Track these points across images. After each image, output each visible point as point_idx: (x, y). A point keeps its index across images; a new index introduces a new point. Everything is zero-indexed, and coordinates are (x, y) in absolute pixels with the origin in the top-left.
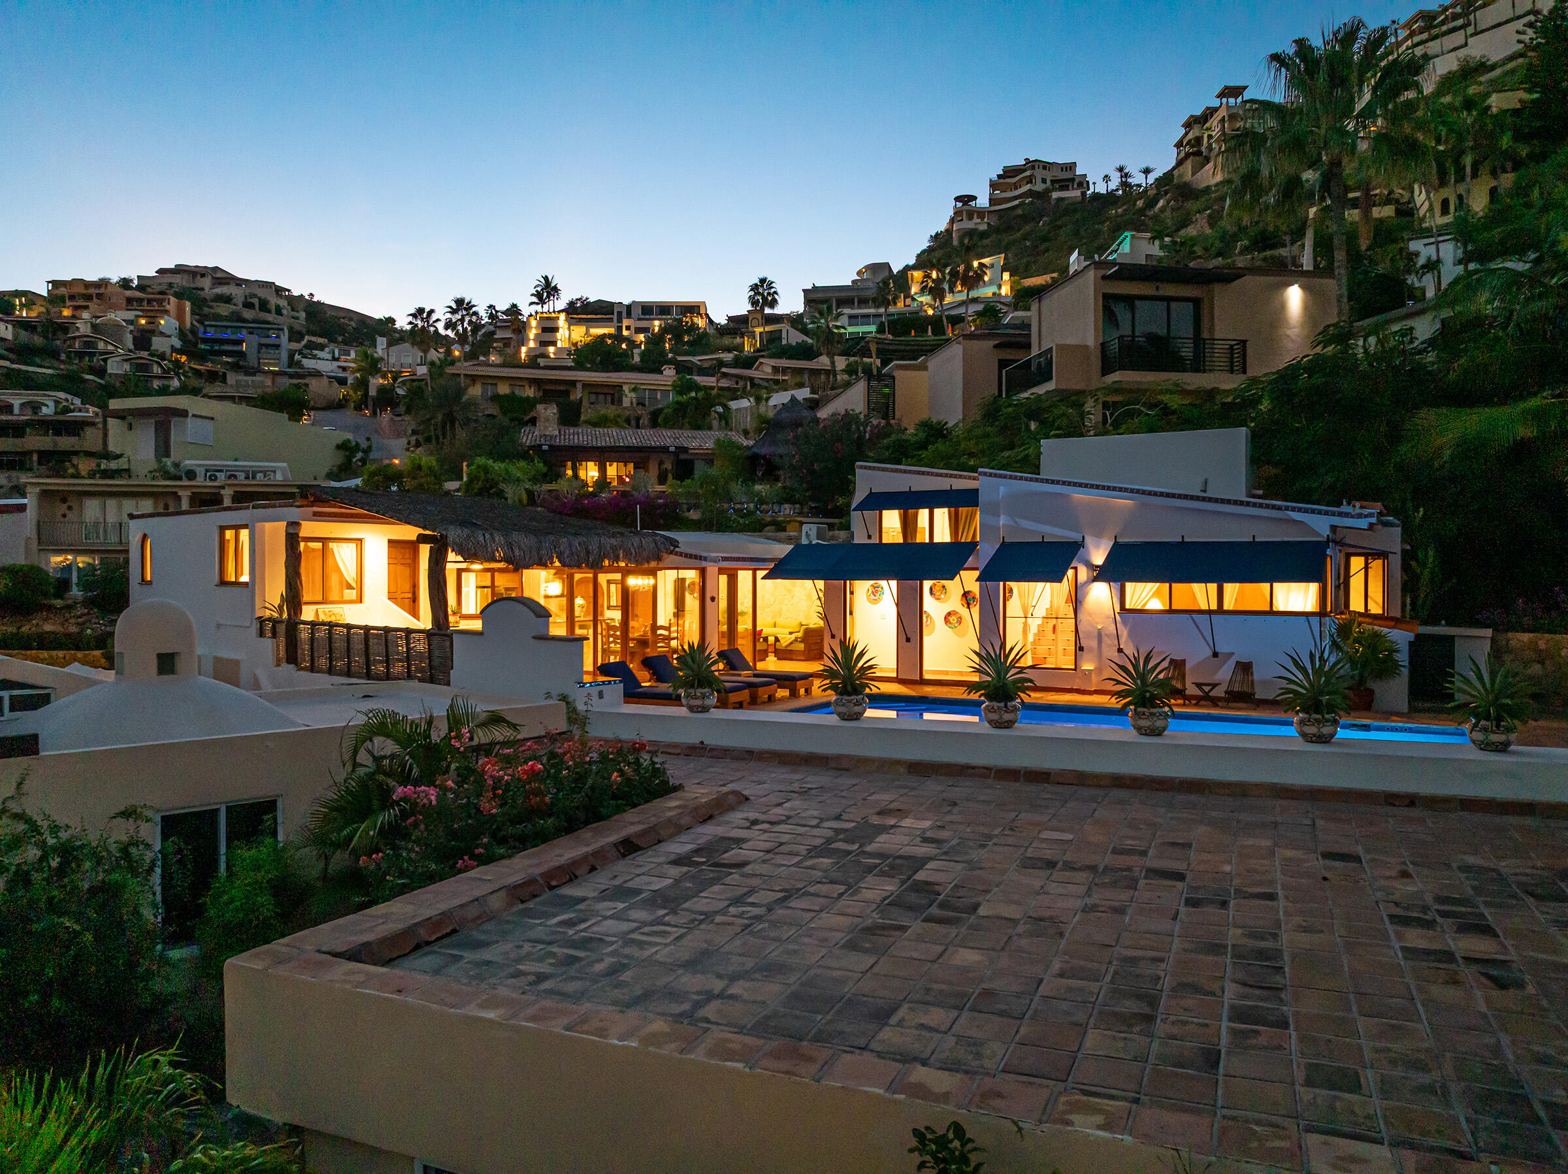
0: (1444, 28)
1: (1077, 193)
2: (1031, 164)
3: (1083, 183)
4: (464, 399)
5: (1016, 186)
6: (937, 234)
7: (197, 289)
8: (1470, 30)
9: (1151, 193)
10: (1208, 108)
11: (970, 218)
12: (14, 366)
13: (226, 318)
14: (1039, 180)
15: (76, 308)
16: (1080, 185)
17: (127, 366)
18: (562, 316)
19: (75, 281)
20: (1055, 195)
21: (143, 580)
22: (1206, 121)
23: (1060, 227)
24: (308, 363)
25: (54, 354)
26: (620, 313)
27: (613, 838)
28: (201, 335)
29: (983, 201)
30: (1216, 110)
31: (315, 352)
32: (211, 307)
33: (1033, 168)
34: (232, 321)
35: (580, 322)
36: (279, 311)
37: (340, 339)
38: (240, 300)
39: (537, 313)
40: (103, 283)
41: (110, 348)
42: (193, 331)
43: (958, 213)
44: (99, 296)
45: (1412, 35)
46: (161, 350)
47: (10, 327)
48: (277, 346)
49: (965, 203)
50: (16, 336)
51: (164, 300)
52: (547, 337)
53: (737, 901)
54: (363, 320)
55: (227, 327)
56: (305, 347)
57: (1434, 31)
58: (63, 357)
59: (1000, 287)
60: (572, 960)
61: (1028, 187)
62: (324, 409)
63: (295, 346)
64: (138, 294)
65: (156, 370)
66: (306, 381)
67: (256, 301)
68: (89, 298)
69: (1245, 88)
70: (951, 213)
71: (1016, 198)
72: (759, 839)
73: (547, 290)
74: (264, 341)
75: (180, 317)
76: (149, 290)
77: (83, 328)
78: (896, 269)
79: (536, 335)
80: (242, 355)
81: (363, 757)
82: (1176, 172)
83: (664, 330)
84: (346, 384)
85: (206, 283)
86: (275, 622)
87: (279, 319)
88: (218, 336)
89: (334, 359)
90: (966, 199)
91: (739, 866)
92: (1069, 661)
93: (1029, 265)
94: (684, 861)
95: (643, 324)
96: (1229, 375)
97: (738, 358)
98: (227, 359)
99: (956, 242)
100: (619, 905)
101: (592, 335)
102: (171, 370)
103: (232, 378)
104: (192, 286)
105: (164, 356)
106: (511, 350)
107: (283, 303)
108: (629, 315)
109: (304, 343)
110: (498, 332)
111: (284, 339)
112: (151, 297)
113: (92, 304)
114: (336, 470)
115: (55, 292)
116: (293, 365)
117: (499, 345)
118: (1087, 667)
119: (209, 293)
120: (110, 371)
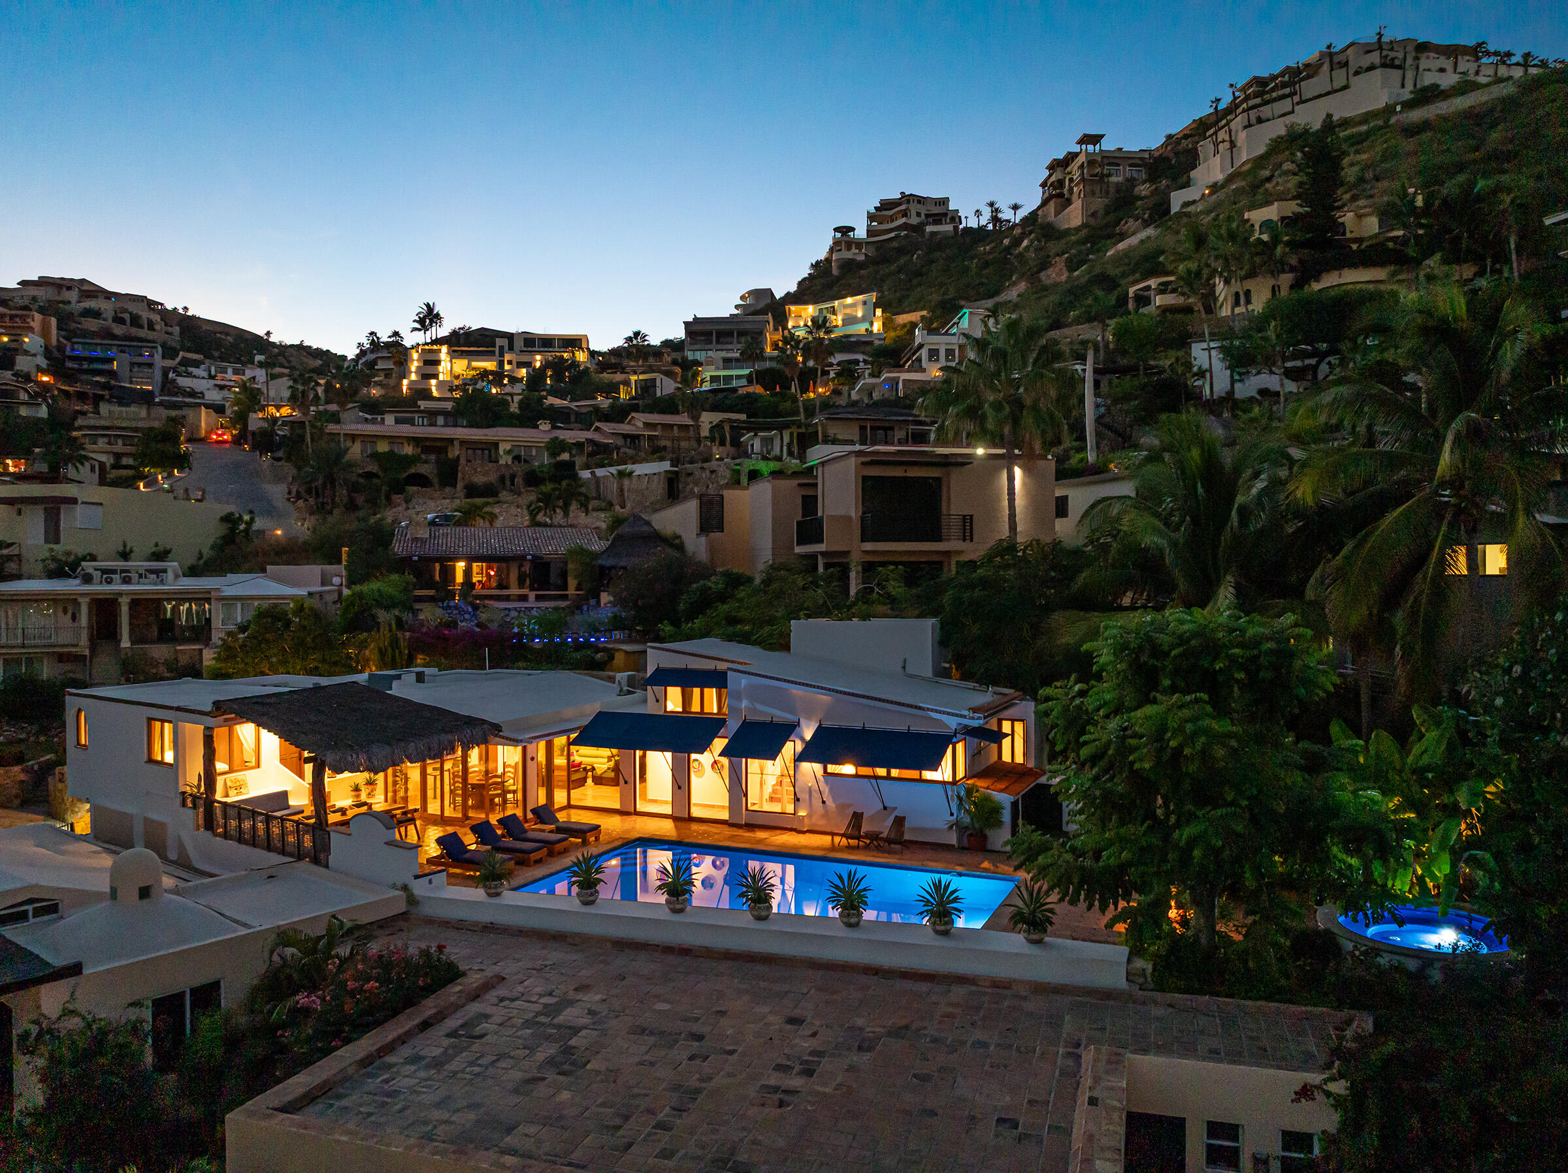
0: (1274, 95)
1: (949, 228)
2: (907, 198)
3: (955, 218)
4: (344, 460)
5: (892, 219)
6: (817, 262)
7: (63, 303)
8: (1296, 99)
9: (1017, 231)
10: (1069, 153)
11: (849, 249)
13: (94, 334)
14: (914, 213)
16: (953, 219)
18: (444, 349)
20: (929, 229)
21: (78, 743)
22: (1067, 166)
23: (932, 262)
24: (183, 382)
26: (501, 348)
27: (416, 1022)
28: (68, 352)
29: (861, 233)
30: (1076, 155)
31: (190, 369)
32: (79, 323)
33: (908, 202)
34: (103, 338)
35: (462, 354)
36: (151, 326)
37: (216, 354)
38: (110, 315)
39: (416, 343)
42: (60, 348)
43: (836, 243)
45: (1247, 98)
46: (25, 369)
48: (150, 365)
49: (844, 234)
51: (26, 316)
52: (429, 370)
53: (472, 1064)
54: (241, 334)
55: (97, 344)
56: (180, 364)
57: (1267, 97)
59: (872, 324)
60: (384, 1104)
61: (904, 220)
63: (169, 363)
65: (23, 396)
66: (183, 413)
67: (127, 316)
69: (1102, 136)
70: (831, 243)
71: (891, 230)
72: (499, 1014)
73: (430, 317)
74: (140, 360)
75: (45, 333)
76: (11, 303)
78: (777, 296)
79: (418, 367)
80: (112, 374)
81: (276, 958)
82: (1040, 212)
83: (546, 365)
84: (224, 413)
85: (73, 296)
86: (195, 798)
87: (152, 336)
88: (86, 354)
89: (212, 377)
90: (845, 230)
91: (481, 1037)
92: (790, 808)
93: (900, 301)
94: (453, 1034)
95: (525, 358)
96: (961, 542)
97: (612, 406)
98: (98, 379)
99: (835, 271)
100: (413, 1068)
101: (475, 369)
102: (37, 395)
103: (104, 408)
104: (57, 298)
105: (27, 378)
106: (392, 382)
107: (156, 318)
108: (511, 348)
109: (178, 359)
110: (379, 362)
111: (158, 357)
112: (13, 312)
114: (220, 542)
116: (167, 384)
117: (380, 378)
118: (802, 813)
119: (77, 307)
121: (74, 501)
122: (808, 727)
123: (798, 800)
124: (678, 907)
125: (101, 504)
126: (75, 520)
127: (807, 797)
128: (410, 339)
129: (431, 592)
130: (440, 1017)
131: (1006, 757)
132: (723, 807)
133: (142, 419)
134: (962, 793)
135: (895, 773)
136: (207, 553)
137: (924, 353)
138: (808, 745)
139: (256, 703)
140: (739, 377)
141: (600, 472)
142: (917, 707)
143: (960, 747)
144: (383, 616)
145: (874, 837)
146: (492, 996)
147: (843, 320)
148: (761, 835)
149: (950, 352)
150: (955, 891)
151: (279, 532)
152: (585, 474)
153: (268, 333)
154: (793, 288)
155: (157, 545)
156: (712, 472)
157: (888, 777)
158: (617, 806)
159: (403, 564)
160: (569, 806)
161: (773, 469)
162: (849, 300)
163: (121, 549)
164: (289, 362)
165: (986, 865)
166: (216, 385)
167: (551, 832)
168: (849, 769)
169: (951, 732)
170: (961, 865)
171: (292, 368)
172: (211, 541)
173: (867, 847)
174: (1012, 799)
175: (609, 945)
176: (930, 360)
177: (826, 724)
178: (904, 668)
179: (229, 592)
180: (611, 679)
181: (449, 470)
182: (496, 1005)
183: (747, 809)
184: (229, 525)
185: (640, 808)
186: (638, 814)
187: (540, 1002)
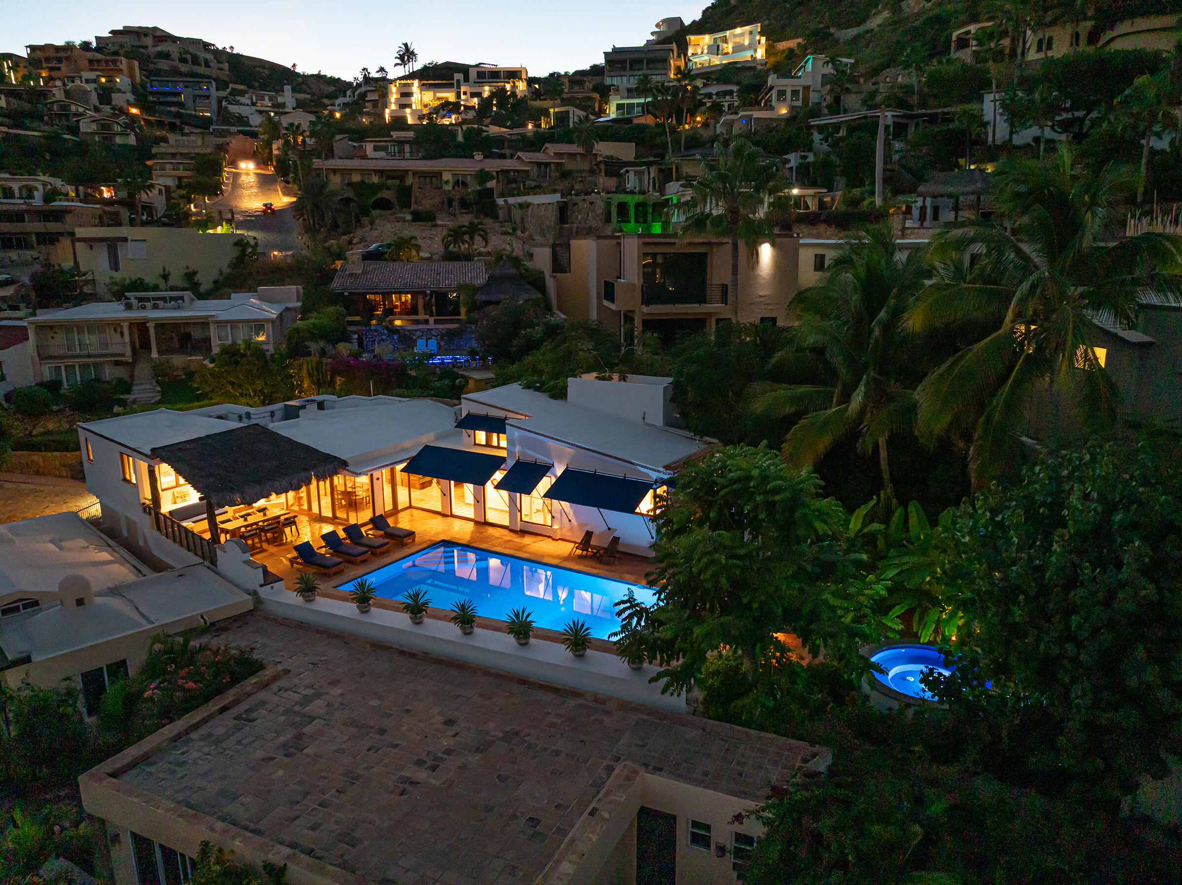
4: (327, 191)
7: (143, 47)
12: (11, 131)
13: (166, 73)
17: (94, 126)
18: (416, 83)
19: (47, 46)
24: (233, 109)
25: (37, 117)
26: (458, 81)
27: (218, 707)
31: (238, 98)
32: (155, 63)
34: (173, 76)
35: (430, 86)
36: (207, 65)
37: (256, 84)
38: (175, 55)
39: (396, 77)
40: (69, 47)
41: (81, 110)
42: (143, 86)
44: (67, 59)
46: (120, 104)
47: (3, 97)
48: (208, 96)
50: (8, 104)
51: (117, 60)
52: (405, 101)
53: (239, 742)
54: (274, 67)
55: (168, 81)
56: (231, 94)
58: (46, 118)
59: (756, 51)
60: (174, 772)
63: (222, 94)
64: (98, 56)
65: (118, 127)
66: (227, 140)
67: (189, 57)
68: (59, 60)
72: (273, 702)
73: (407, 55)
74: (198, 92)
75: (131, 75)
76: (106, 50)
77: (58, 92)
79: (397, 99)
80: (181, 105)
83: (493, 95)
84: (258, 138)
85: (149, 41)
86: (149, 508)
87: (208, 72)
88: (162, 89)
89: (254, 104)
91: (254, 720)
92: (548, 523)
93: (783, 28)
94: (238, 718)
95: (477, 88)
96: (719, 305)
97: (535, 134)
98: (172, 109)
100: (203, 743)
101: (439, 99)
102: (127, 126)
104: (138, 44)
105: (121, 111)
106: (378, 111)
107: (210, 57)
108: (466, 80)
109: (228, 90)
110: (369, 94)
111: (213, 89)
112: (108, 58)
113: (63, 66)
114: (234, 261)
115: (34, 55)
116: (221, 111)
117: (368, 108)
118: (556, 527)
119: (152, 50)
120: (82, 129)
121: (125, 240)
122: (559, 468)
123: (553, 518)
124: (417, 621)
125: (144, 240)
126: (127, 252)
127: (559, 516)
129: (358, 318)
130: (237, 702)
132: (505, 517)
133: (198, 147)
136: (226, 270)
137: (774, 93)
139: (179, 449)
141: (511, 200)
142: (629, 463)
144: (313, 347)
145: (597, 549)
146: (275, 687)
147: (733, 48)
149: (795, 93)
152: (500, 202)
153: (294, 65)
154: (698, 16)
155: (187, 268)
156: (592, 203)
158: (440, 510)
159: (337, 298)
160: (410, 507)
161: (637, 201)
162: (738, 30)
163: (162, 272)
164: (310, 88)
166: (257, 111)
167: (380, 536)
169: (653, 481)
171: (313, 94)
172: (228, 261)
173: (592, 557)
175: (368, 646)
176: (778, 100)
177: (570, 468)
178: (644, 417)
179: (223, 316)
181: (405, 196)
182: (275, 694)
183: (521, 520)
184: (240, 248)
185: (455, 511)
186: (452, 516)
187: (303, 693)
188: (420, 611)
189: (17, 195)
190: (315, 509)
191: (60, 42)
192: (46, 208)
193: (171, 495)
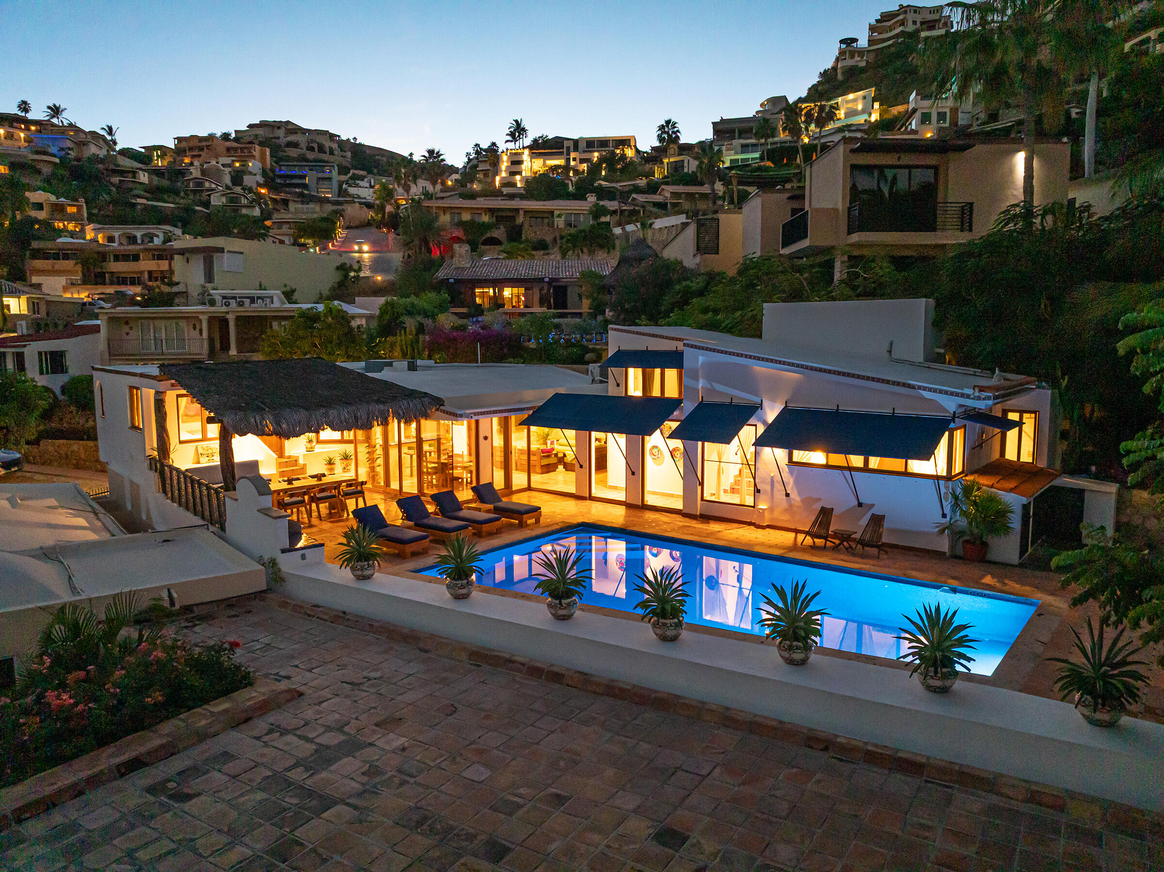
1: (941, 32)
2: (904, 9)
3: (947, 24)
4: (437, 225)
5: (891, 29)
6: (825, 71)
7: (275, 138)
11: (852, 57)
12: (150, 203)
13: (294, 159)
14: (910, 23)
15: (193, 157)
16: (945, 24)
17: (224, 199)
18: (527, 151)
19: (193, 137)
20: (923, 34)
21: (103, 414)
24: (352, 190)
25: (177, 193)
26: (568, 148)
28: (277, 172)
29: (863, 42)
31: (358, 182)
32: (284, 151)
33: (905, 12)
34: (299, 161)
35: (540, 155)
36: (332, 152)
37: (375, 171)
38: (303, 145)
39: (507, 149)
40: (211, 137)
41: (213, 186)
42: (272, 170)
43: (842, 53)
44: (208, 147)
46: (249, 185)
47: (146, 174)
48: (330, 179)
49: (848, 45)
50: (150, 180)
51: (251, 148)
52: (515, 168)
54: (392, 155)
55: (295, 166)
56: (351, 178)
58: (182, 194)
59: (870, 115)
61: (901, 28)
62: (357, 227)
63: (343, 178)
64: (235, 145)
65: (244, 201)
66: (344, 207)
67: (315, 146)
68: (201, 149)
70: (837, 53)
71: (890, 38)
73: (518, 130)
74: (321, 175)
75: (262, 159)
76: (242, 140)
77: (195, 173)
78: (791, 101)
79: (507, 167)
80: (305, 186)
83: (601, 160)
84: (373, 208)
85: (281, 133)
86: (156, 461)
87: (332, 158)
88: (289, 173)
89: (371, 187)
90: (849, 42)
91: (189, 797)
92: (750, 501)
94: (156, 788)
95: (586, 156)
96: (958, 233)
97: (648, 184)
98: (297, 190)
99: (840, 77)
101: (548, 165)
102: (254, 200)
103: (292, 206)
104: (271, 136)
105: (250, 190)
106: (489, 180)
107: (335, 146)
108: (576, 149)
109: (350, 174)
110: (481, 165)
111: (335, 173)
112: (243, 146)
113: (203, 154)
114: (336, 285)
115: (179, 146)
116: (342, 192)
117: (480, 176)
118: (762, 506)
119: (283, 141)
120: (212, 203)
121: (221, 250)
122: (772, 409)
123: (759, 491)
124: (562, 612)
125: (242, 253)
126: (223, 264)
127: (768, 488)
128: (502, 146)
129: (465, 310)
130: (168, 751)
131: (1011, 454)
132: (678, 496)
133: (314, 212)
134: (959, 491)
135: (874, 462)
137: (917, 118)
138: (770, 428)
140: (753, 159)
141: (629, 228)
142: (904, 385)
143: (959, 435)
144: (409, 322)
145: (844, 537)
147: (846, 114)
148: (715, 527)
149: (941, 116)
150: (963, 627)
151: (379, 278)
152: (618, 231)
153: (411, 155)
154: (804, 93)
155: (286, 285)
157: (866, 469)
158: (572, 490)
159: (441, 285)
160: (529, 488)
162: (851, 96)
163: (257, 288)
165: (988, 580)
167: (488, 511)
168: (817, 457)
169: (948, 415)
170: (954, 578)
172: (330, 286)
173: (836, 548)
174: (1024, 500)
176: (922, 124)
177: (791, 405)
178: (890, 352)
180: (586, 372)
181: (515, 234)
182: (258, 738)
183: (702, 499)
184: (343, 273)
185: (595, 493)
186: (591, 498)
187: (321, 740)
188: (569, 594)
189: (139, 241)
190: (395, 485)
191: (205, 134)
192: (164, 247)
193: (194, 449)
